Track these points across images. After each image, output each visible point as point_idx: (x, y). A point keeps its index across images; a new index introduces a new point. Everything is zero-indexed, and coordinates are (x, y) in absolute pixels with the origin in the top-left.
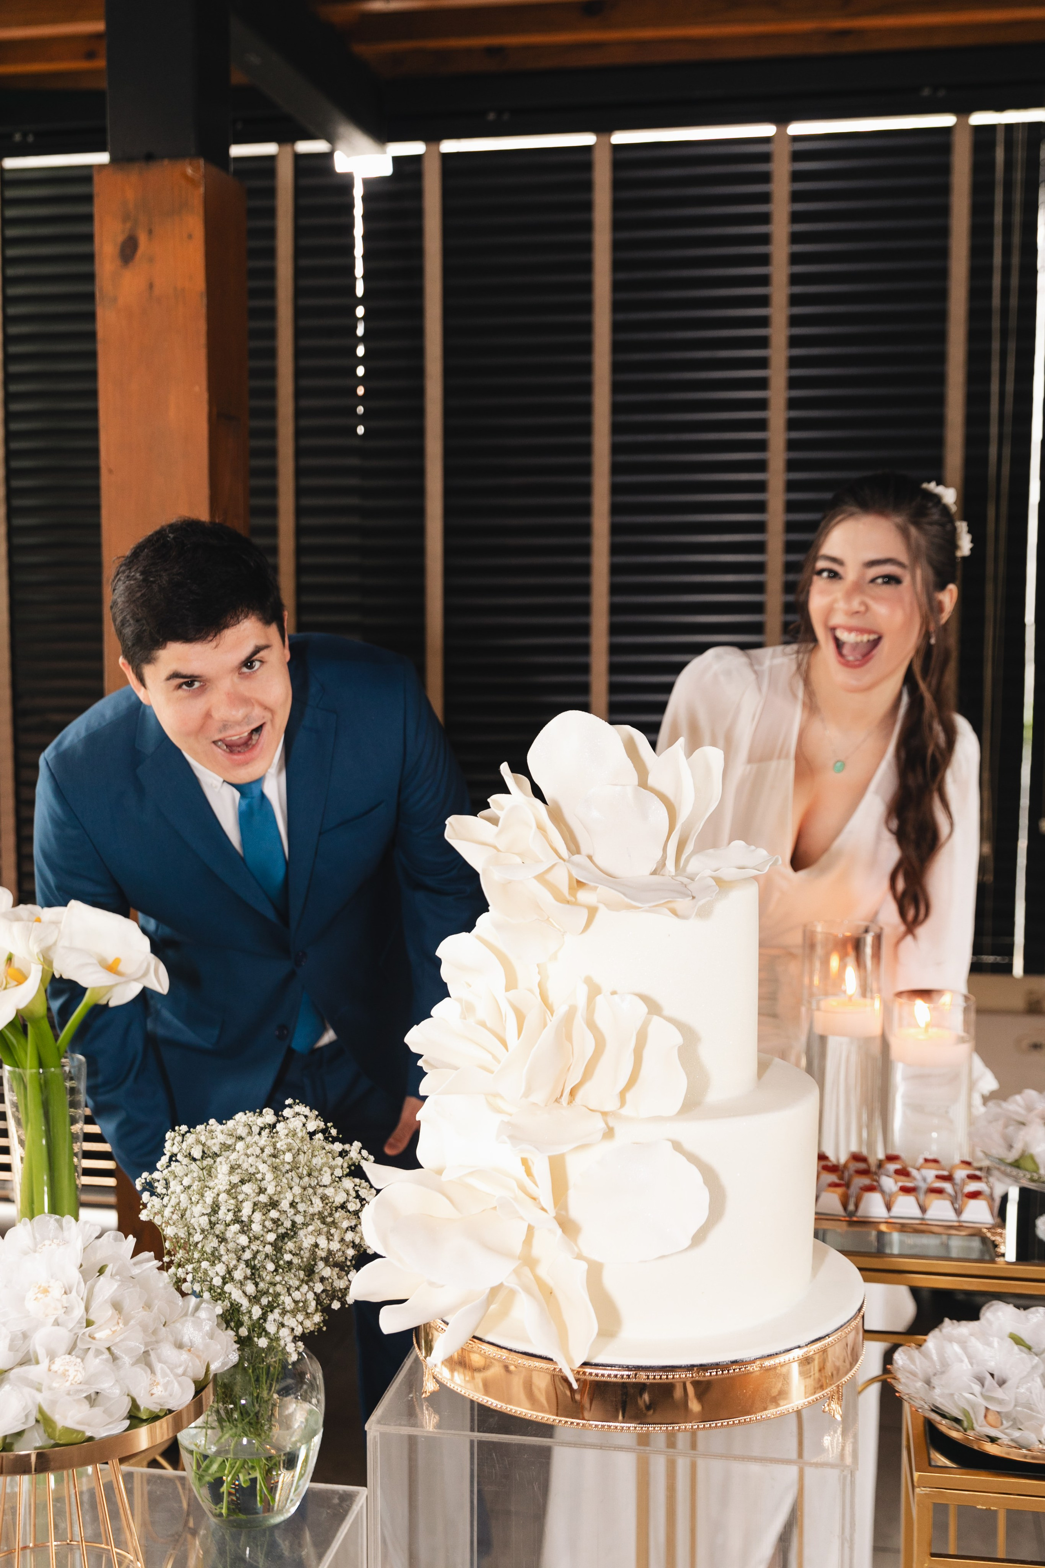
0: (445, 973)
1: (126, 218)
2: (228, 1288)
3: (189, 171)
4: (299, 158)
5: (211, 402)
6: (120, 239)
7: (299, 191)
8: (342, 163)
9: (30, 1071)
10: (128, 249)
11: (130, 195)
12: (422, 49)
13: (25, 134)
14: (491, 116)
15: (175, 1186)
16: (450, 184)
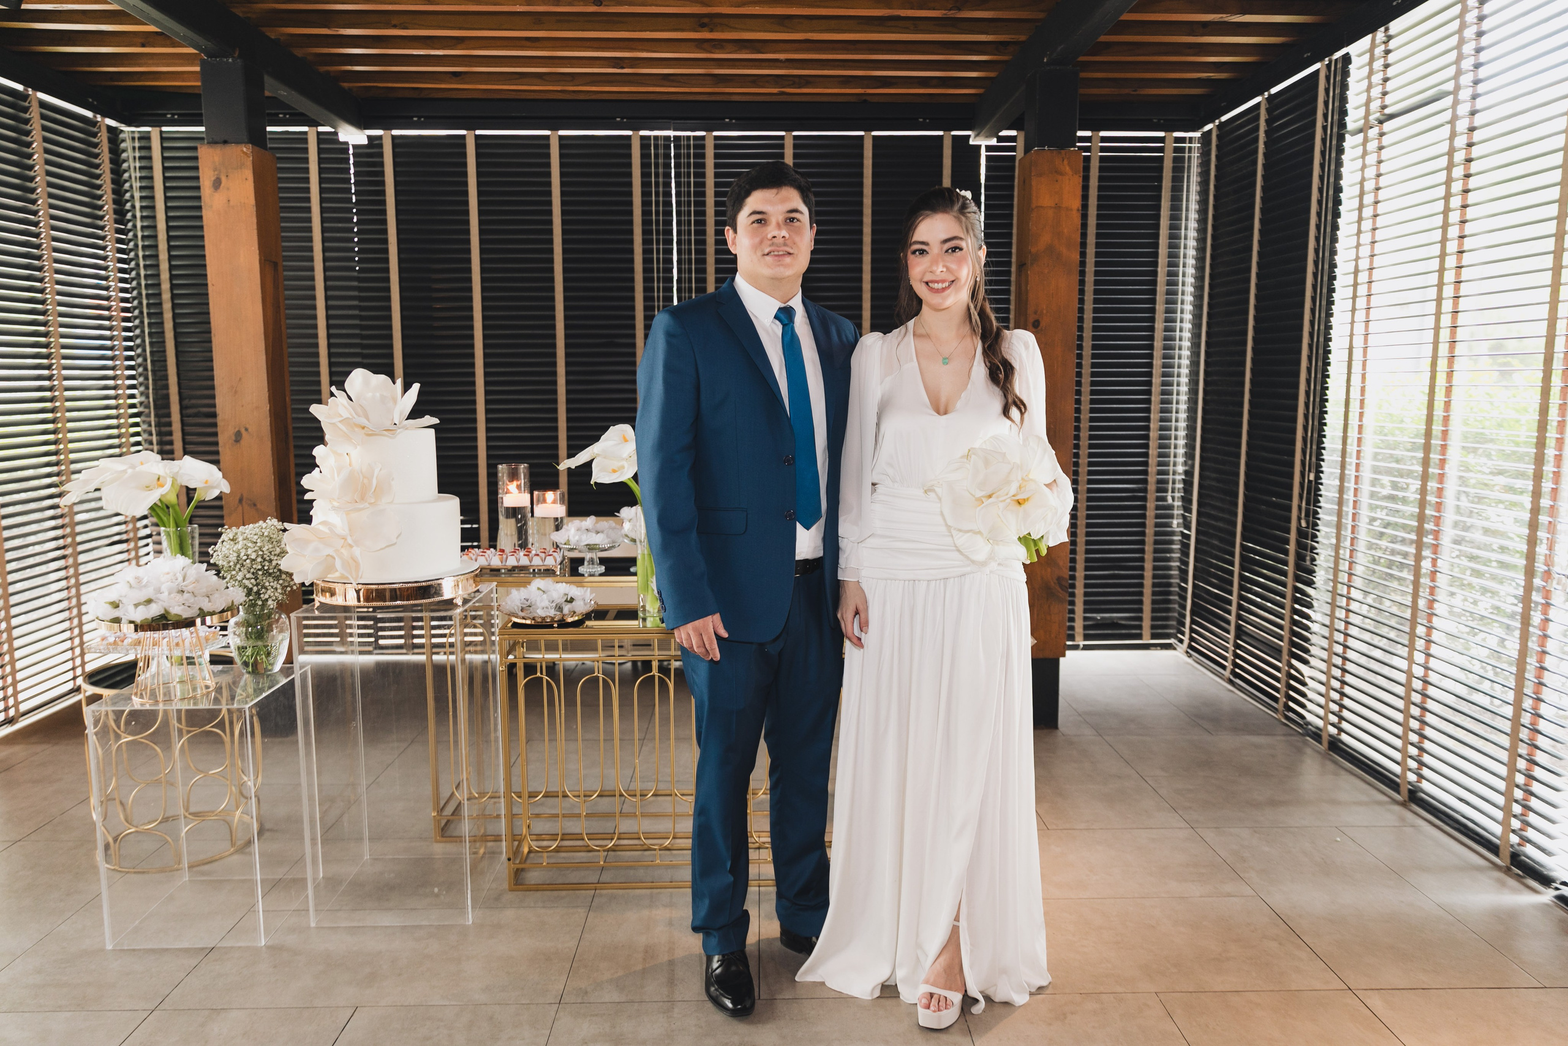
0: (318, 461)
1: (215, 170)
2: (244, 581)
3: (245, 149)
4: (319, 133)
5: (260, 254)
6: (213, 179)
7: (320, 151)
8: (342, 137)
9: (172, 530)
10: (217, 184)
11: (216, 159)
12: (377, 87)
13: (173, 115)
14: (415, 119)
15: (224, 549)
16: (397, 150)
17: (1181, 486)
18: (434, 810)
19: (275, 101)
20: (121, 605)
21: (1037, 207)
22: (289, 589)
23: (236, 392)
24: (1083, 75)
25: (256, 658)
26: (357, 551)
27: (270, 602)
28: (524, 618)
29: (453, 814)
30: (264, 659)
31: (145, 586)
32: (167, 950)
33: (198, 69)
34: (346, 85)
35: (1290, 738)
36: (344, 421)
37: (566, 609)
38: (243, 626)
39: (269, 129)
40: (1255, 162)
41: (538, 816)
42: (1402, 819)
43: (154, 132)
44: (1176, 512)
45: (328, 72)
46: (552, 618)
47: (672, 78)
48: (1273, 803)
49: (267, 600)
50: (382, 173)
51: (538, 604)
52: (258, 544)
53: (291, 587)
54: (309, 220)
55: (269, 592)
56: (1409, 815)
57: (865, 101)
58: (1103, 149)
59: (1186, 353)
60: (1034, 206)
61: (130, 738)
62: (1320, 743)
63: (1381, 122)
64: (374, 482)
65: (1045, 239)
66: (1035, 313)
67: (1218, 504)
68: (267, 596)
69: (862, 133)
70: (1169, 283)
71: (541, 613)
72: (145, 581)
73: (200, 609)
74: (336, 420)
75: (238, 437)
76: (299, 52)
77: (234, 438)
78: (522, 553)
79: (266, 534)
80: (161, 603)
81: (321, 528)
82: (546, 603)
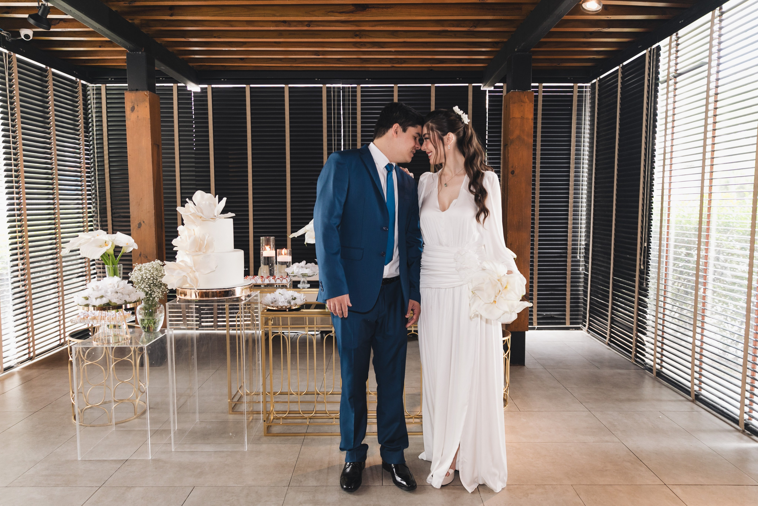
0: (179, 233)
1: (132, 102)
2: (144, 289)
3: (146, 93)
4: (178, 87)
5: (152, 142)
6: (131, 107)
7: (179, 95)
8: (189, 88)
9: (111, 266)
10: (133, 109)
11: (133, 97)
12: (205, 65)
13: (112, 79)
14: (222, 80)
15: (135, 274)
16: (214, 94)
17: (584, 251)
18: (229, 399)
19: (160, 72)
20: (89, 298)
21: (513, 118)
22: (165, 293)
23: (139, 205)
24: (533, 57)
25: (149, 325)
26: (197, 274)
27: (156, 298)
28: (273, 307)
29: (238, 401)
30: (153, 325)
31: (100, 290)
32: (106, 460)
33: (125, 57)
34: (191, 64)
35: (637, 371)
36: (193, 214)
37: (293, 302)
38: (143, 310)
39: (157, 85)
40: (616, 97)
41: (277, 402)
42: (692, 408)
43: (103, 87)
44: (581, 263)
45: (183, 59)
46: (286, 307)
47: (341, 60)
48: (629, 400)
49: (154, 298)
50: (207, 105)
51: (279, 300)
52: (152, 272)
53: (166, 292)
54: (173, 126)
55: (156, 294)
56: (695, 407)
57: (432, 70)
58: (544, 92)
59: (585, 187)
60: (511, 117)
61: (90, 363)
62: (652, 373)
63: (675, 77)
64: (206, 242)
65: (517, 133)
66: (512, 167)
67: (601, 259)
68: (155, 296)
69: (430, 85)
70: (576, 155)
71: (281, 304)
72: (100, 288)
73: (125, 301)
74: (188, 214)
75: (140, 225)
76: (170, 49)
77: (138, 226)
78: (271, 278)
79: (155, 267)
80: (107, 297)
81: (181, 263)
82: (283, 300)
